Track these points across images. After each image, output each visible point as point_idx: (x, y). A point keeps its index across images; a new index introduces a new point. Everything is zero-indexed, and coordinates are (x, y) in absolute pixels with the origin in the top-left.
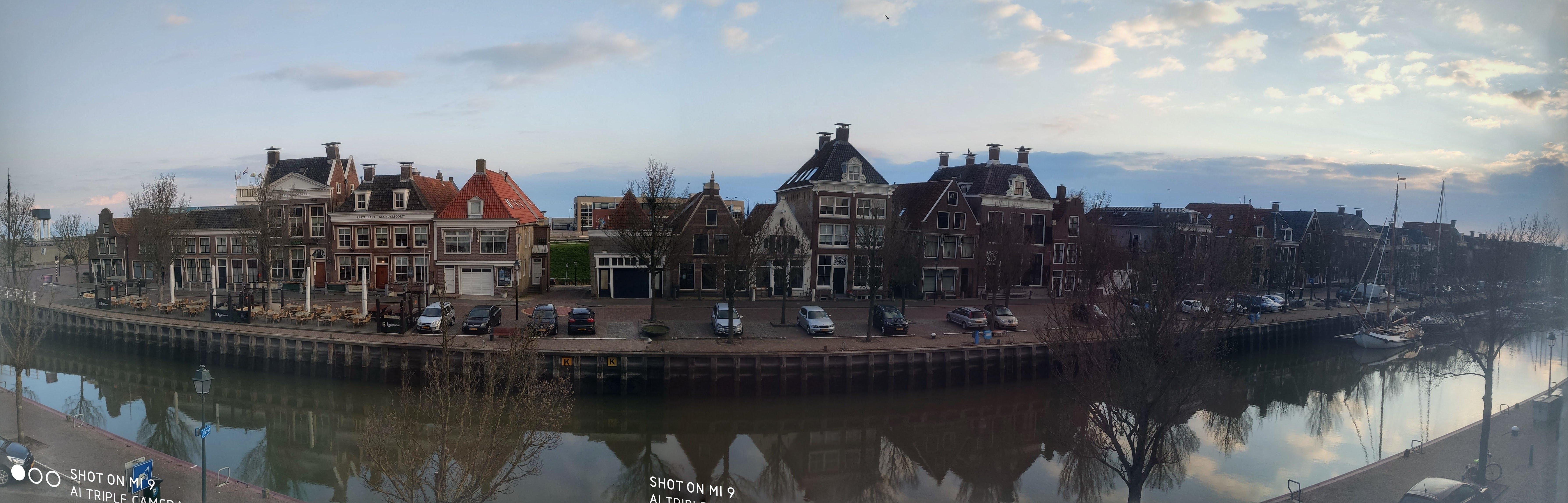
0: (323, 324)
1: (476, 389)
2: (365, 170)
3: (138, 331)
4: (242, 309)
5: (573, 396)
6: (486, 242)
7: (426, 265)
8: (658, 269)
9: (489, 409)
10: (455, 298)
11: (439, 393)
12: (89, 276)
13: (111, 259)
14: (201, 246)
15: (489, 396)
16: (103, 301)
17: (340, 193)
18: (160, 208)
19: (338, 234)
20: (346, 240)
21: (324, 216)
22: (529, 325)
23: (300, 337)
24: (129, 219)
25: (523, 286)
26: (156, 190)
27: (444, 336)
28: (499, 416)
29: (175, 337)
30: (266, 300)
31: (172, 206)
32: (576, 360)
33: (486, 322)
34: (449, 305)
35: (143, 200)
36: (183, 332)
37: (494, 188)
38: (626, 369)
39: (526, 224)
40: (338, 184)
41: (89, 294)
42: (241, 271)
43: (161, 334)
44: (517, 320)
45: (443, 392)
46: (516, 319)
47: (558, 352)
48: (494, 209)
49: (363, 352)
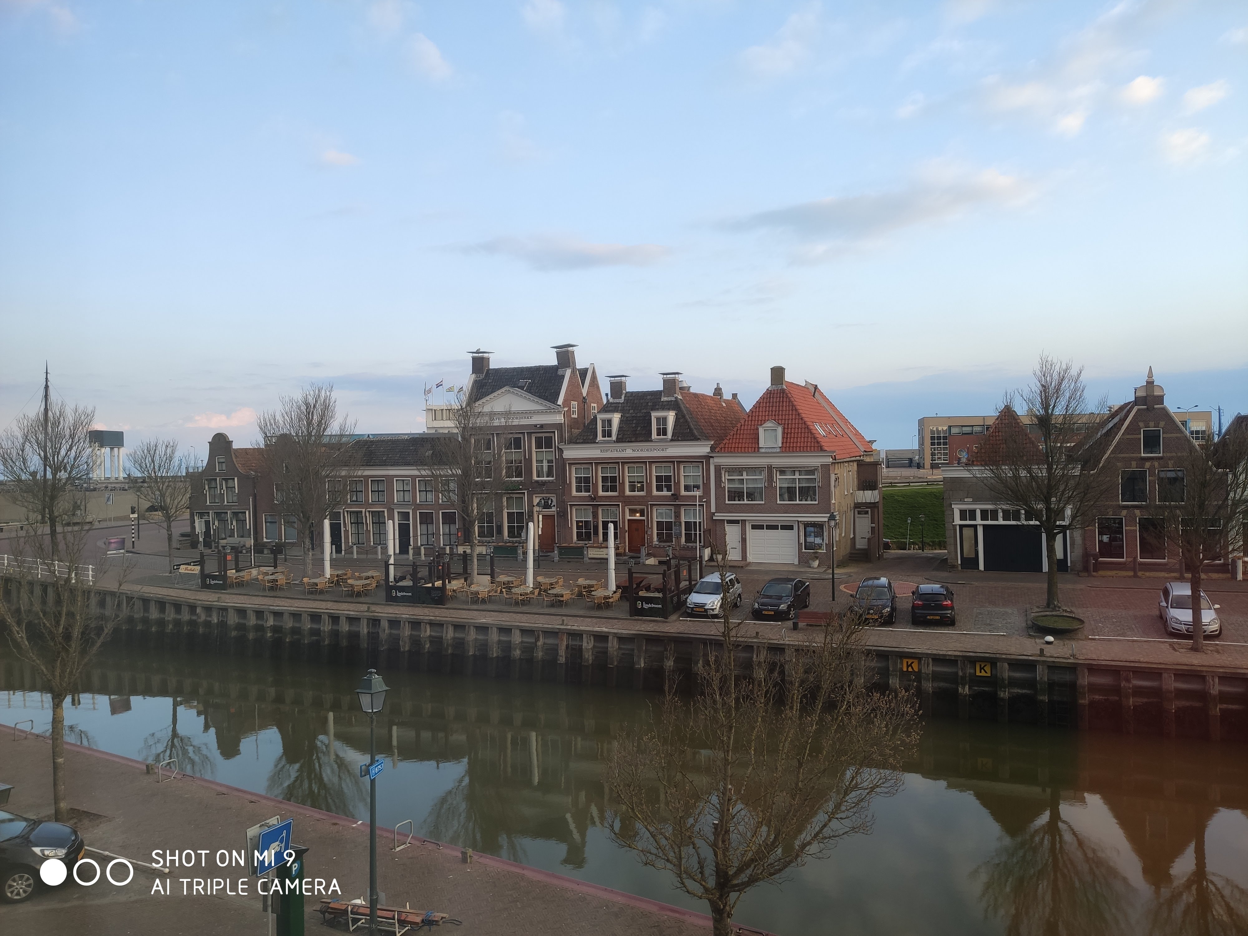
0: (552, 605)
1: (773, 700)
2: (612, 384)
3: (271, 622)
4: (433, 585)
5: (921, 717)
6: (786, 485)
7: (700, 518)
8: (1060, 526)
9: (792, 731)
10: (742, 567)
11: (719, 706)
12: (190, 539)
13: (229, 512)
14: (372, 491)
15: (792, 712)
16: (214, 578)
17: (576, 416)
18: (310, 434)
19: (573, 475)
20: (585, 483)
21: (553, 450)
22: (851, 609)
23: (518, 624)
24: (259, 450)
25: (841, 551)
26: (303, 408)
27: (726, 622)
28: (807, 742)
29: (330, 628)
30: (469, 571)
31: (328, 432)
32: (925, 663)
33: (787, 603)
34: (733, 577)
35: (281, 422)
36: (343, 620)
37: (798, 407)
38: (1006, 682)
39: (845, 460)
40: (574, 403)
41: (190, 567)
42: (432, 528)
43: (307, 625)
44: (833, 600)
45: (724, 704)
46: (831, 599)
47: (897, 650)
48: (797, 438)
49: (610, 645)
